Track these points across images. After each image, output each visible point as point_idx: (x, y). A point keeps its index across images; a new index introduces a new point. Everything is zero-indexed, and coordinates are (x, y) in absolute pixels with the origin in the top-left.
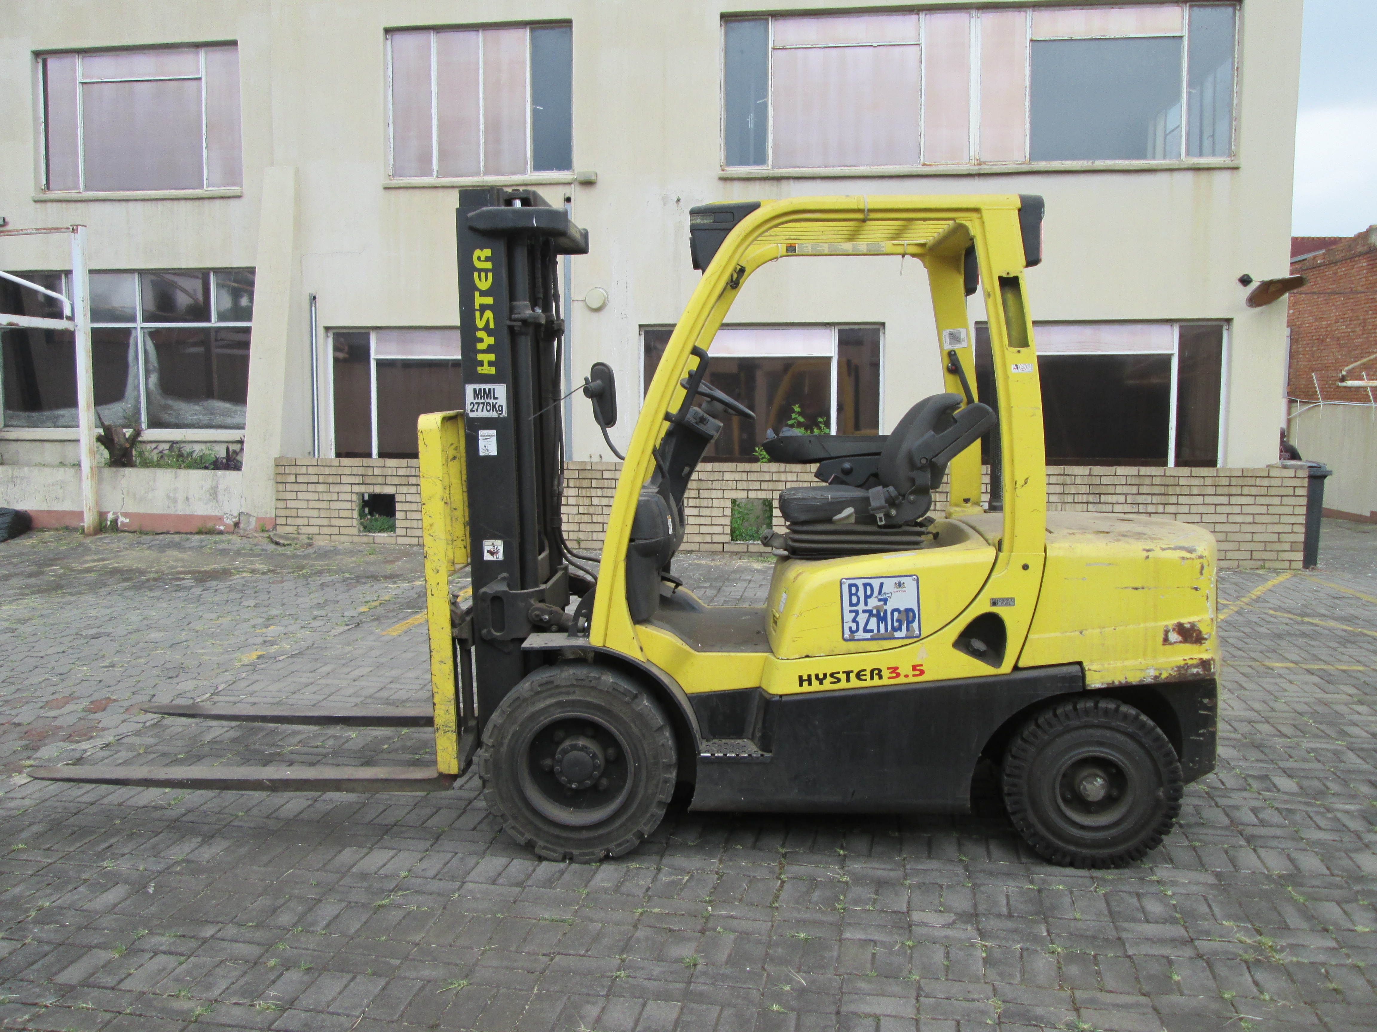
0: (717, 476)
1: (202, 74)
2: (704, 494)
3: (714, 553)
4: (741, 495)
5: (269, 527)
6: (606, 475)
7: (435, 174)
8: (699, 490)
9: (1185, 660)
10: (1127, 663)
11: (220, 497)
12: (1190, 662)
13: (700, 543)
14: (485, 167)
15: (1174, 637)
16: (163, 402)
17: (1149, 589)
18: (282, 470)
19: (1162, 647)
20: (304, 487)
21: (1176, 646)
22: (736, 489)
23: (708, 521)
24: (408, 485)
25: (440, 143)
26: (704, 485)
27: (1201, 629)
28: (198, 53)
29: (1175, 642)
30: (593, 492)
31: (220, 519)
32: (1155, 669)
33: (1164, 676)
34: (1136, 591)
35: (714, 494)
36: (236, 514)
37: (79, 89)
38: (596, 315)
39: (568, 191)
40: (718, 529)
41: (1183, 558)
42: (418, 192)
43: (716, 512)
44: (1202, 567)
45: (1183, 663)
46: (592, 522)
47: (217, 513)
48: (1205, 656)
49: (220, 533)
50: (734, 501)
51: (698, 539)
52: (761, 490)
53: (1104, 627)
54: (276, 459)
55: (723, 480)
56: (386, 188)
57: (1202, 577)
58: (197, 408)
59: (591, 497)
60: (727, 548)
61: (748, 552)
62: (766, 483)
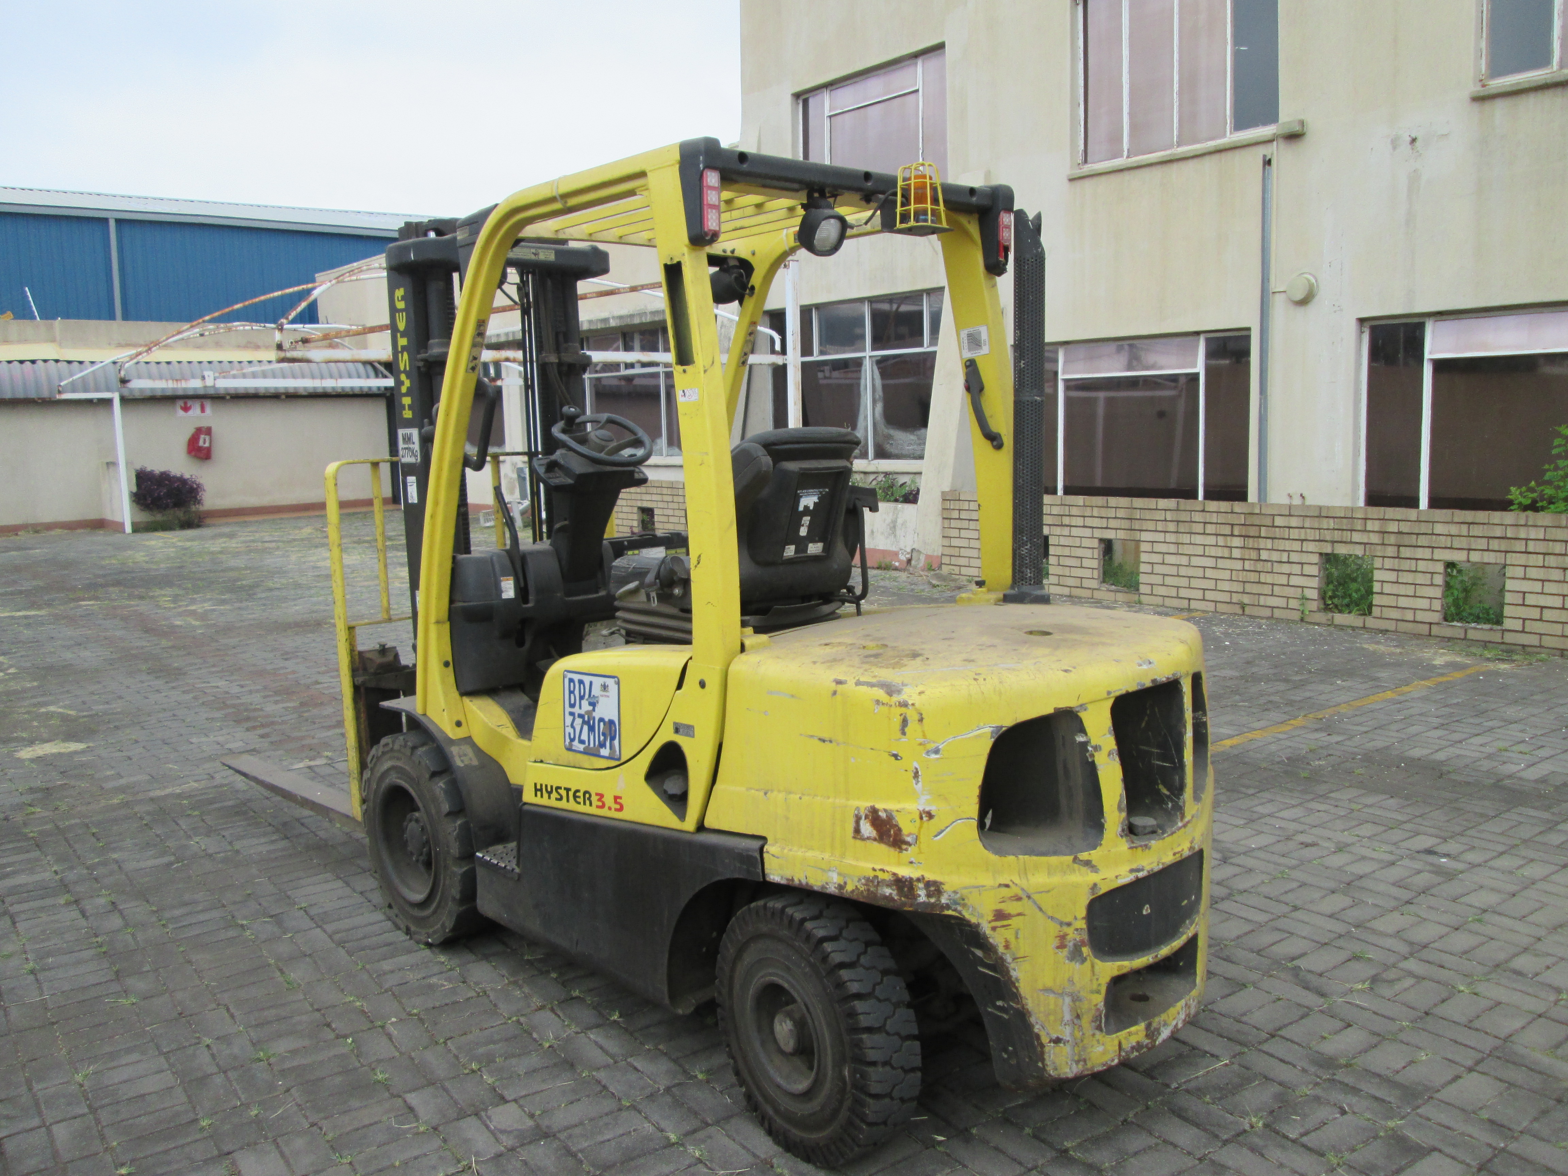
0: (1424, 528)
1: (919, 85)
2: (1405, 552)
3: (1417, 636)
4: (1458, 557)
5: (935, 566)
6: (1279, 521)
7: (1125, 154)
8: (1399, 546)
9: (874, 870)
10: (810, 854)
11: (898, 532)
12: (882, 876)
13: (1397, 620)
14: (1179, 137)
15: (867, 829)
16: (886, 431)
17: (838, 744)
18: (947, 505)
19: (852, 841)
20: (965, 524)
21: (869, 842)
22: (1451, 548)
23: (1410, 590)
24: (1062, 525)
25: (1131, 115)
26: (1407, 540)
27: (901, 825)
28: (916, 64)
29: (868, 838)
30: (1262, 543)
31: (896, 554)
32: (839, 874)
33: (850, 888)
34: (822, 744)
35: (1420, 553)
36: (909, 550)
37: (827, 122)
38: (1301, 310)
39: (1268, 150)
40: (1423, 604)
41: (878, 702)
42: (1103, 179)
43: (1420, 579)
44: (905, 722)
45: (871, 874)
46: (1259, 582)
47: (894, 549)
48: (904, 872)
49: (896, 569)
50: (1450, 565)
51: (1395, 614)
52: (1488, 550)
53: (790, 793)
54: (943, 493)
55: (1433, 534)
56: (1071, 180)
57: (904, 739)
58: (912, 437)
59: (1259, 549)
60: (1435, 630)
61: (1465, 639)
62: (1496, 541)
